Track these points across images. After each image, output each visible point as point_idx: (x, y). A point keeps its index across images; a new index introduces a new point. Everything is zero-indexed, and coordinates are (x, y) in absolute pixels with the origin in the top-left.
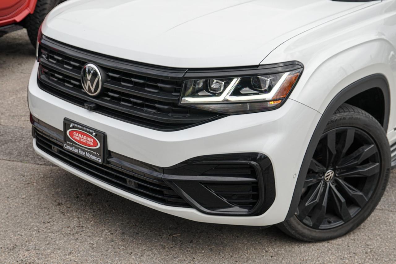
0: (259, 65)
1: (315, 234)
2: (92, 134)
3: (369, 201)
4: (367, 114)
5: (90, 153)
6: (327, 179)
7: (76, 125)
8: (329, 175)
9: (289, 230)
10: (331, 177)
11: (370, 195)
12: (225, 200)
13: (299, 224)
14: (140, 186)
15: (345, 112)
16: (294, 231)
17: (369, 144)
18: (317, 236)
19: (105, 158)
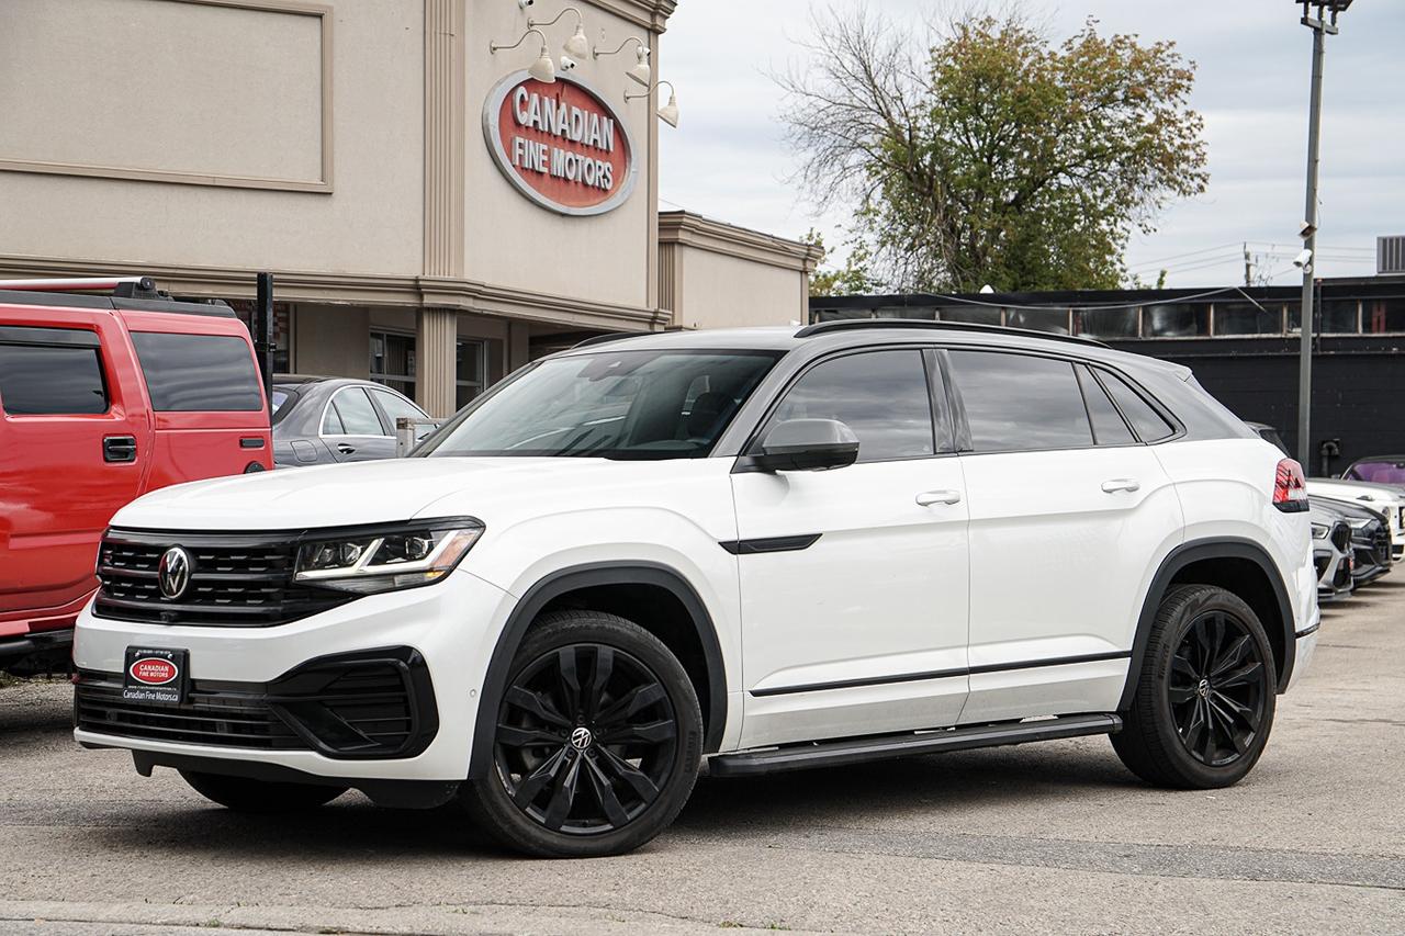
0: (411, 520)
1: (552, 838)
2: (166, 657)
3: (661, 791)
4: (636, 626)
5: (163, 692)
6: (577, 744)
7: (145, 651)
8: (580, 736)
9: (499, 823)
10: (584, 740)
11: (662, 781)
12: (361, 733)
13: (518, 814)
14: (236, 728)
15: (590, 617)
16: (507, 826)
17: (648, 681)
18: (556, 842)
19: (186, 691)
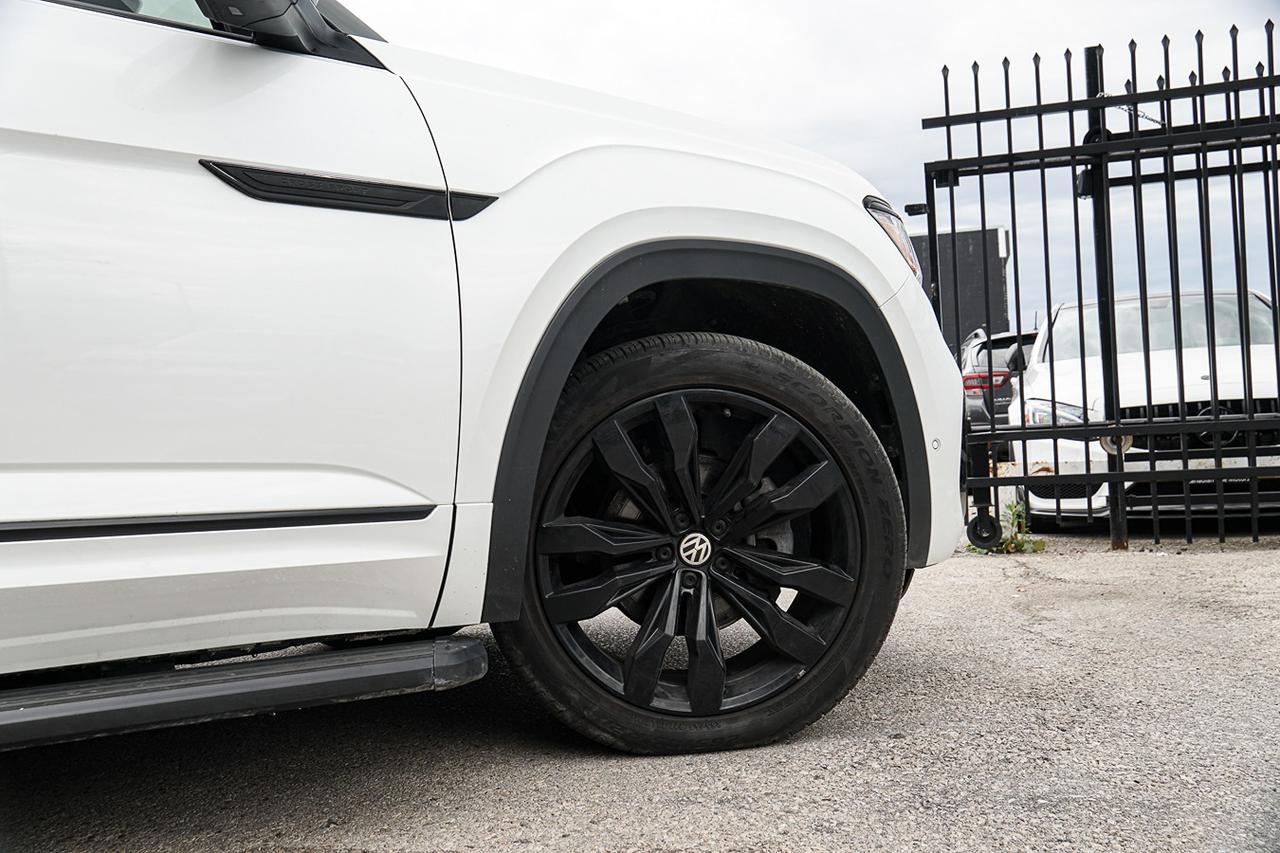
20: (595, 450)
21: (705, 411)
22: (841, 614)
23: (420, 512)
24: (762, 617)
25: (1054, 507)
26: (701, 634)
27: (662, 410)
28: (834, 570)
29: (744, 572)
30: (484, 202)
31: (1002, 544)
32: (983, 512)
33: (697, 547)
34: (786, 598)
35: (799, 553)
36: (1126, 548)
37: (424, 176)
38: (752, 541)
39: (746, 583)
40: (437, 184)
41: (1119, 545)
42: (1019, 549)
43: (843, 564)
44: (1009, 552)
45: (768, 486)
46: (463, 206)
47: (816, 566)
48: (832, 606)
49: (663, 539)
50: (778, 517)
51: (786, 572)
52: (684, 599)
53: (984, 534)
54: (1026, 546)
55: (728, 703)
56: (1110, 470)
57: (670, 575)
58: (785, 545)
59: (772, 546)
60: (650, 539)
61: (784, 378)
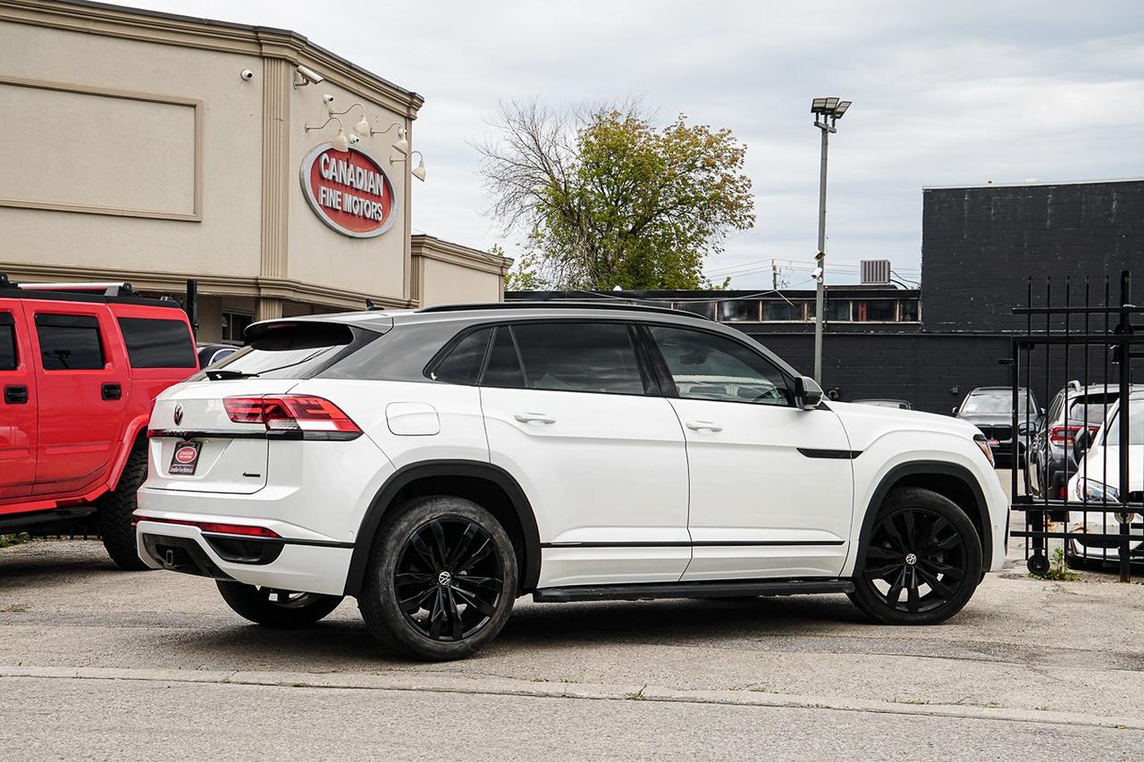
20: (882, 526)
21: (918, 515)
22: (959, 583)
23: (841, 543)
24: (932, 583)
25: (1102, 553)
26: (913, 587)
27: (905, 515)
28: (957, 569)
29: (927, 568)
30: (860, 453)
31: (1050, 574)
32: (1038, 552)
33: (911, 558)
34: (940, 577)
35: (945, 562)
36: (1129, 582)
37: (845, 447)
38: (930, 557)
39: (926, 570)
40: (849, 449)
41: (1125, 580)
42: (1062, 578)
43: (960, 567)
44: (1055, 579)
45: (936, 540)
46: (856, 454)
47: (951, 567)
48: (956, 581)
49: (901, 555)
50: (938, 551)
51: (941, 569)
52: (907, 575)
53: (1038, 566)
54: (1066, 576)
55: (920, 610)
56: (1121, 532)
57: (903, 567)
58: (941, 560)
59: (936, 560)
60: (897, 555)
61: (944, 506)
